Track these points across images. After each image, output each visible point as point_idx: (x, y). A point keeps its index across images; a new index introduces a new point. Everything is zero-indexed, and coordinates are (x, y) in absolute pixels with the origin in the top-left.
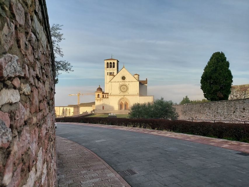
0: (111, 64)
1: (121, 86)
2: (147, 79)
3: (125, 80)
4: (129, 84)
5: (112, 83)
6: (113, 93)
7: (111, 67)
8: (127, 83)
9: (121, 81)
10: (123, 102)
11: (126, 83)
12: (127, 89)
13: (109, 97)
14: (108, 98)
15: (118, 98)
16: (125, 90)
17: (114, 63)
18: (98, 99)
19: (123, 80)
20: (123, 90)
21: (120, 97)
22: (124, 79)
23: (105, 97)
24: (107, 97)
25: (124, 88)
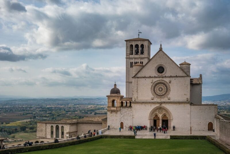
0: (138, 47)
1: (156, 85)
2: (201, 76)
3: (163, 74)
4: (170, 82)
5: (139, 79)
6: (141, 98)
7: (137, 53)
8: (167, 80)
9: (156, 76)
10: (160, 116)
11: (165, 79)
12: (168, 90)
13: (132, 105)
14: (130, 106)
15: (150, 108)
16: (163, 92)
17: (142, 46)
18: (113, 109)
19: (159, 74)
20: (158, 92)
21: (154, 106)
22: (162, 72)
23: (125, 105)
24: (128, 105)
25: (161, 89)
